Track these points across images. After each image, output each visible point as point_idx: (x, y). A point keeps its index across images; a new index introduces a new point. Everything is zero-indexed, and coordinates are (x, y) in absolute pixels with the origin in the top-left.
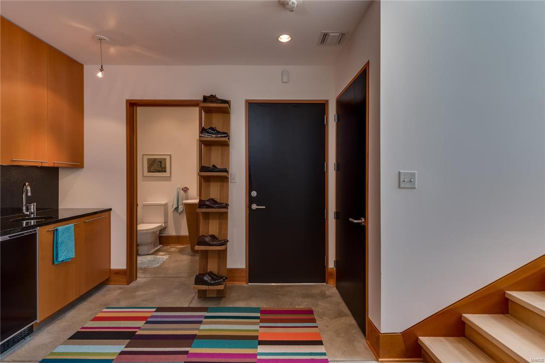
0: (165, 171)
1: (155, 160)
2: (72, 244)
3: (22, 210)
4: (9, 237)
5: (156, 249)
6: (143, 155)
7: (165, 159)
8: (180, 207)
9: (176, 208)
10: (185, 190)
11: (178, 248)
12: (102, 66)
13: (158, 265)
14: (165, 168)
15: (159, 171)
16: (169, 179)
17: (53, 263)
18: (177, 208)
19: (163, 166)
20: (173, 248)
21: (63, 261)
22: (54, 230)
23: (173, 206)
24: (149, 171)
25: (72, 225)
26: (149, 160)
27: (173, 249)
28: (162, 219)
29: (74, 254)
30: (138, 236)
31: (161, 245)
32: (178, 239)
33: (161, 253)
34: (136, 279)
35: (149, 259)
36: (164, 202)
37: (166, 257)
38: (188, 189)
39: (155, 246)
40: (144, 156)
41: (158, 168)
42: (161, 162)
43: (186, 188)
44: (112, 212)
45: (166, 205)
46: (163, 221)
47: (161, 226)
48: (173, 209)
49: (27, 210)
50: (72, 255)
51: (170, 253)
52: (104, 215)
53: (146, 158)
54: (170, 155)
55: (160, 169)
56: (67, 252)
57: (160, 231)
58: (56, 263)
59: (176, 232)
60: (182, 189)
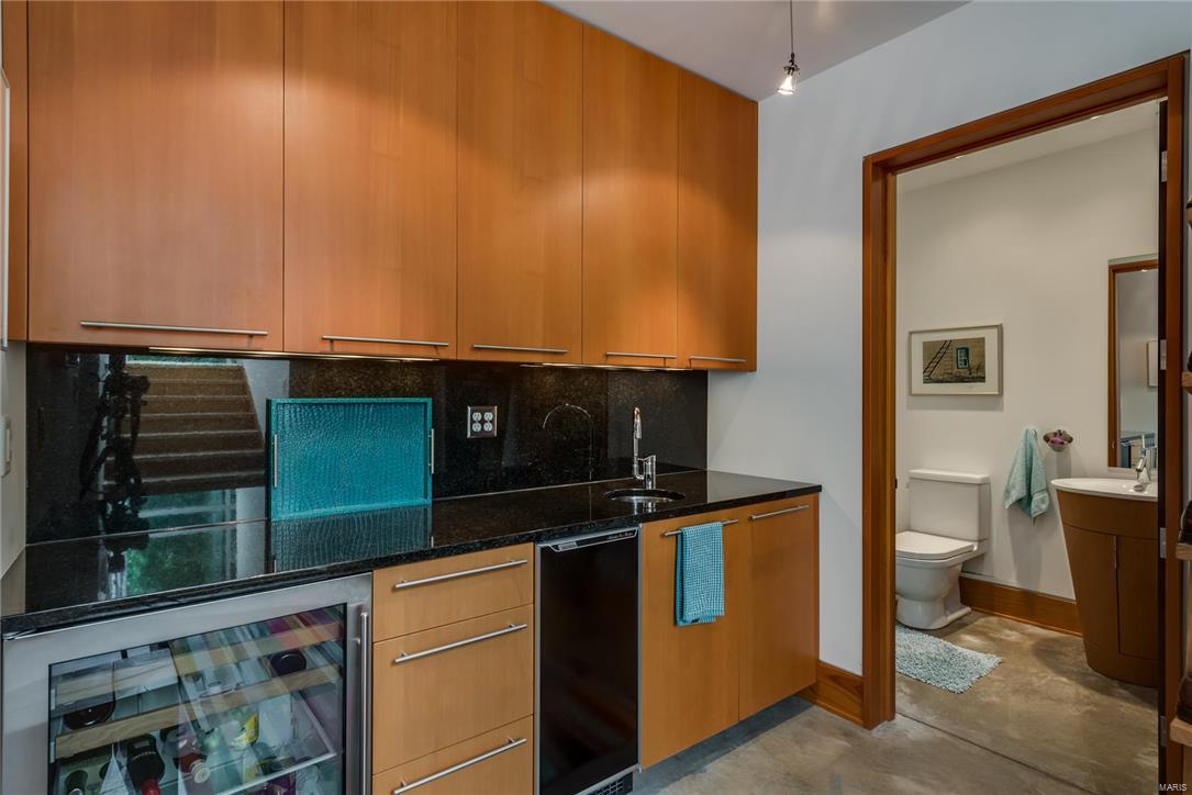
0: (982, 379)
1: (946, 345)
2: (717, 579)
3: (632, 468)
4: (579, 543)
5: (951, 617)
6: (911, 333)
7: (981, 341)
8: (1036, 498)
9: (1019, 501)
10: (1058, 441)
11: (1031, 636)
12: (793, 55)
13: (961, 685)
14: (981, 367)
15: (960, 380)
16: (995, 401)
17: (675, 623)
18: (1024, 503)
19: (973, 361)
20: (1011, 629)
21: (696, 620)
22: (677, 535)
23: (1008, 492)
24: (928, 380)
25: (719, 524)
26: (927, 346)
27: (1013, 636)
28: (971, 530)
29: (722, 607)
30: (898, 568)
31: (967, 609)
32: (1030, 605)
33: (968, 638)
34: (893, 718)
35: (933, 650)
36: (977, 476)
37: (989, 661)
38: (1070, 440)
39: (947, 608)
40: (914, 336)
41: (956, 370)
42: (967, 350)
43: (1060, 433)
44: (822, 496)
45: (983, 487)
46: (974, 534)
47: (968, 550)
48: (1010, 502)
49: (641, 471)
50: (718, 608)
51: (1001, 648)
52: (802, 503)
53: (918, 342)
54: (1000, 328)
55: (964, 373)
56: (705, 600)
57: (965, 564)
58: (681, 623)
59: (1019, 578)
60: (1046, 439)
